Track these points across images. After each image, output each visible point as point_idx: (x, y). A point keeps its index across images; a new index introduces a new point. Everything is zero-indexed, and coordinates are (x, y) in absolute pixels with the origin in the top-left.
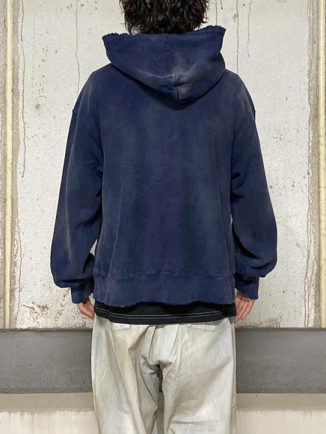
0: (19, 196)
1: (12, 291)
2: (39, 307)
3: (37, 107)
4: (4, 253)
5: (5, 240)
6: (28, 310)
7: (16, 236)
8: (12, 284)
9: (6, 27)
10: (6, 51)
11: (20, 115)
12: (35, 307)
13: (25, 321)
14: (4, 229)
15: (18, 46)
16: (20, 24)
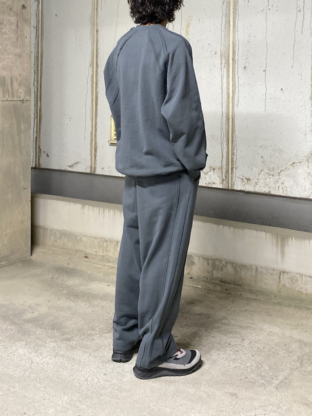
0: (235, 117)
1: (232, 168)
2: (246, 179)
3: (245, 68)
4: (228, 147)
5: (228, 140)
6: (240, 180)
7: (234, 139)
8: (232, 165)
9: (230, 24)
10: (229, 38)
11: (236, 73)
12: (244, 178)
13: (238, 186)
14: (228, 134)
15: (236, 34)
16: (237, 22)
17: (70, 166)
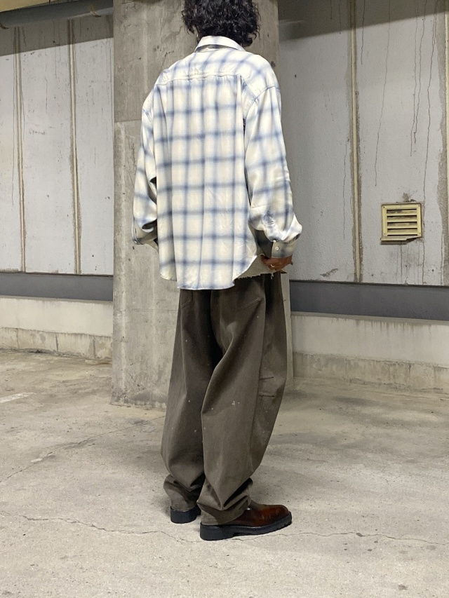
17: (324, 275)
